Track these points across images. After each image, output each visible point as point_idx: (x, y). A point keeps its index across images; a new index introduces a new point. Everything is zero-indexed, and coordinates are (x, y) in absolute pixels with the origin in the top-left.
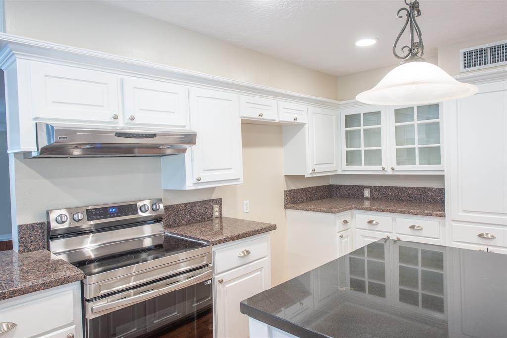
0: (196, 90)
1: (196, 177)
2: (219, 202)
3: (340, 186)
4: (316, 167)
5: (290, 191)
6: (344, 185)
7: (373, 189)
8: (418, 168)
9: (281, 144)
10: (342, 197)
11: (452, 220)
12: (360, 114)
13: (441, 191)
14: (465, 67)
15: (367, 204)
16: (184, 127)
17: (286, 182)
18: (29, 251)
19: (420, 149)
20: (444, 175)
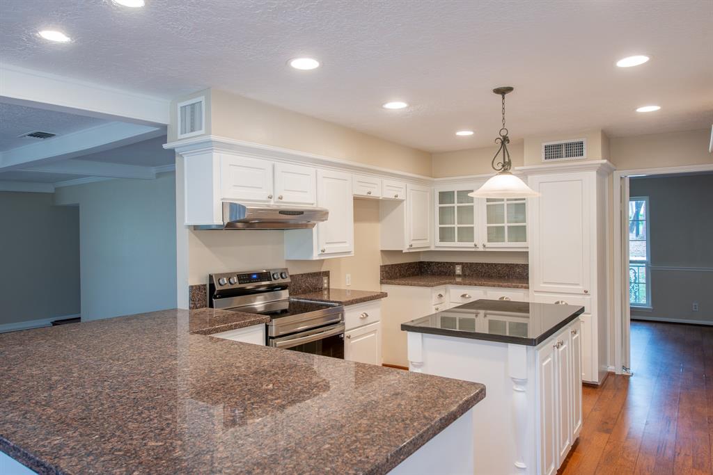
0: (322, 171)
1: (321, 249)
2: (327, 274)
3: (431, 262)
4: (413, 243)
5: (385, 266)
6: (436, 262)
7: (464, 265)
8: (507, 245)
9: (378, 219)
10: (433, 274)
11: (535, 291)
12: (454, 192)
13: (525, 267)
14: (546, 158)
15: (459, 280)
16: (313, 204)
17: (382, 257)
18: (197, 308)
19: (509, 227)
20: (528, 252)
